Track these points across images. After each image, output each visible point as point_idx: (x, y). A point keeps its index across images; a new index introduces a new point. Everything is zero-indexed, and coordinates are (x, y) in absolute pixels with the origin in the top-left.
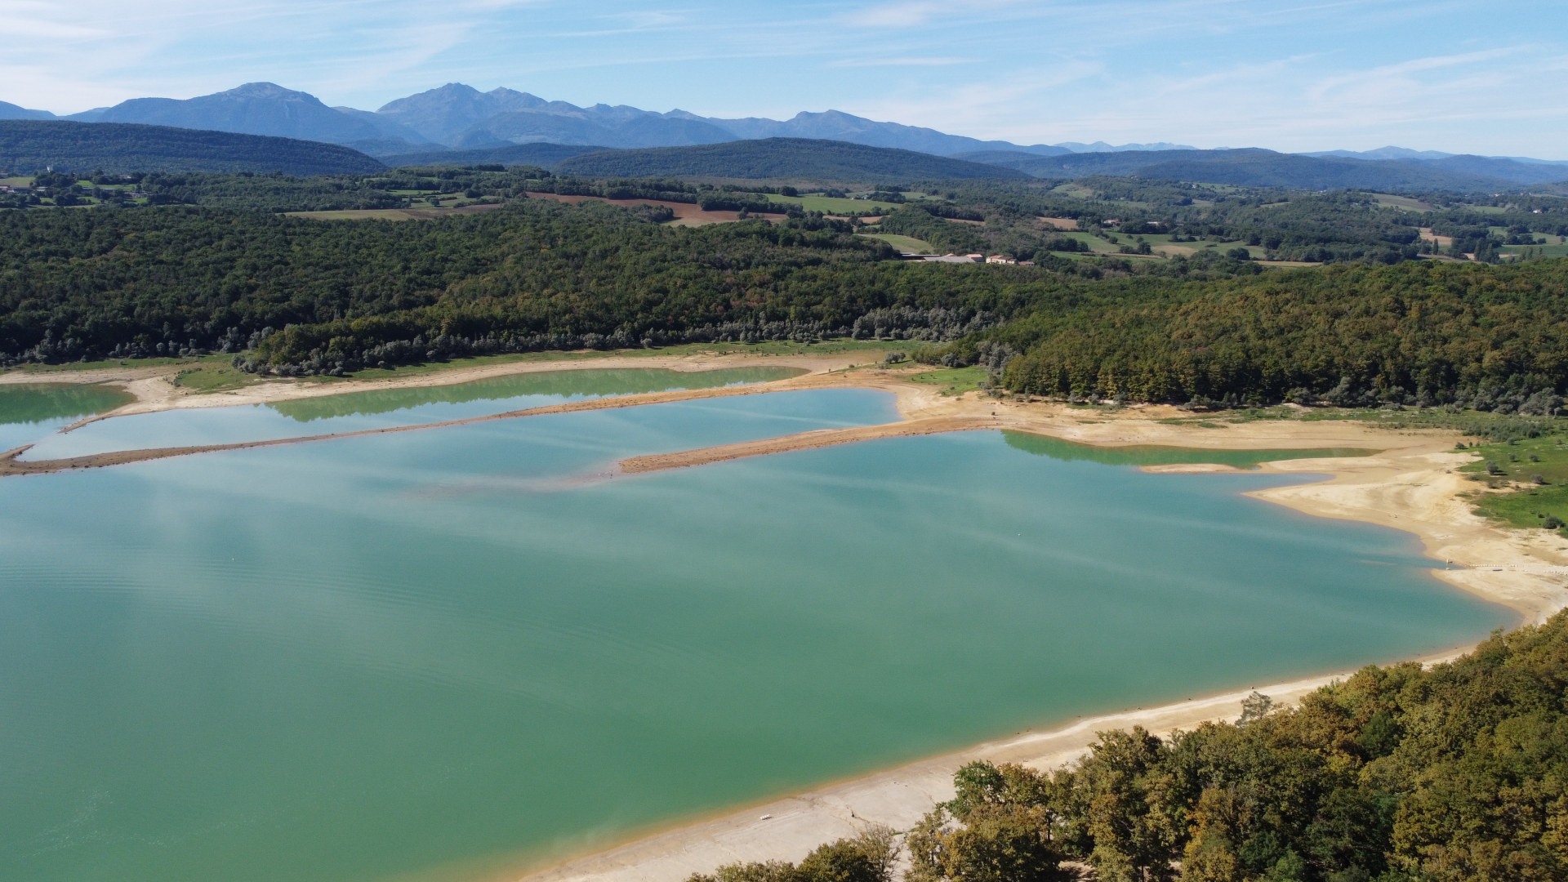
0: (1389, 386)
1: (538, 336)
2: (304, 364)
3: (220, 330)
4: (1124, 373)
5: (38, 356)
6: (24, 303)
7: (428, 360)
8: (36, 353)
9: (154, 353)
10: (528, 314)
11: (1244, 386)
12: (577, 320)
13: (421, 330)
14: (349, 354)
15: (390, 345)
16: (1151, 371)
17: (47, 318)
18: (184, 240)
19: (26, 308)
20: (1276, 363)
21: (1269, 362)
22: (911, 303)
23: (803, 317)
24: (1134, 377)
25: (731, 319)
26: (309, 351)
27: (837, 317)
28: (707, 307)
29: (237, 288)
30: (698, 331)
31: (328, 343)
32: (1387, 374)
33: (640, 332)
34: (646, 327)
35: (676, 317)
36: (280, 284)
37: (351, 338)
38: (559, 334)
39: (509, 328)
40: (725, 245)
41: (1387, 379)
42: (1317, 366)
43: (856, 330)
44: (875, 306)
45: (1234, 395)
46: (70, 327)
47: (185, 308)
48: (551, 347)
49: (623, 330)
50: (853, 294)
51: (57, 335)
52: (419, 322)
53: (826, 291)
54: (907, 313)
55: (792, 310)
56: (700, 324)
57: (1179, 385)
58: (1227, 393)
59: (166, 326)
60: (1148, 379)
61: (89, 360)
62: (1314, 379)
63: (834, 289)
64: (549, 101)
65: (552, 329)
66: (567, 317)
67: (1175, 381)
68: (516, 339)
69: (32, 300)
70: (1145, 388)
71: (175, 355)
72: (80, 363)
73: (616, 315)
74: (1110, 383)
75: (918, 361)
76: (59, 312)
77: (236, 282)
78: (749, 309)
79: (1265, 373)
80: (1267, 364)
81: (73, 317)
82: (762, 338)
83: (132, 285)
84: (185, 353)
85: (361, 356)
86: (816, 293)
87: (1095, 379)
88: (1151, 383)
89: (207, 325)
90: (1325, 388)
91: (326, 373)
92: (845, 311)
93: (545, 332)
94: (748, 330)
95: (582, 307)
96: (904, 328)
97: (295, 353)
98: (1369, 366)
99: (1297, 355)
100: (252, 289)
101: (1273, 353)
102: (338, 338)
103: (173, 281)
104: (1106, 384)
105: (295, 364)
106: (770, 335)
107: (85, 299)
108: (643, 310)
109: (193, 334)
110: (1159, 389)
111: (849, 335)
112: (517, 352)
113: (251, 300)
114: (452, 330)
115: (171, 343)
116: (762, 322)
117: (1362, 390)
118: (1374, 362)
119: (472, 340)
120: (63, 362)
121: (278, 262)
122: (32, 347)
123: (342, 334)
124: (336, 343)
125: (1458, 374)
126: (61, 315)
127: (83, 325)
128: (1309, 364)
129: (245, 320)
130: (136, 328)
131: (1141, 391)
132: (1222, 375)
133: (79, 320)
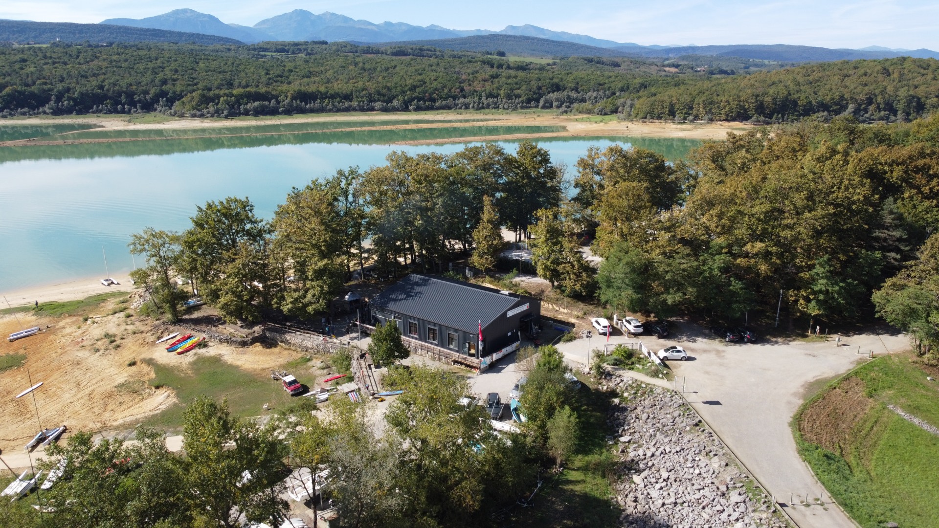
0: (880, 111)
1: (346, 103)
2: (205, 111)
3: (155, 100)
4: (711, 103)
5: (48, 111)
6: (39, 82)
7: (279, 113)
8: (46, 109)
9: (116, 112)
10: (340, 91)
11: (786, 111)
12: (370, 95)
13: (276, 97)
14: (232, 107)
15: (257, 104)
16: (727, 101)
17: (52, 90)
18: (135, 60)
19: (41, 84)
20: (807, 98)
21: (803, 96)
22: (576, 90)
23: (509, 96)
24: (716, 106)
25: (464, 97)
26: (208, 105)
27: (530, 96)
28: (450, 90)
29: (166, 79)
30: (444, 103)
31: (219, 101)
32: (878, 104)
33: (408, 102)
34: (412, 99)
35: (430, 94)
36: (192, 78)
37: (233, 98)
38: (359, 102)
39: (329, 98)
40: (461, 66)
41: (878, 107)
42: (833, 99)
43: (541, 103)
44: (553, 92)
45: (780, 115)
46: (66, 95)
47: (134, 87)
48: (354, 110)
49: (398, 100)
50: (540, 84)
51: (59, 98)
52: (274, 93)
53: (523, 83)
54: (573, 94)
55: (502, 92)
56: (446, 99)
57: (745, 110)
58: (776, 114)
59: (123, 96)
60: (725, 106)
61: (78, 114)
62: (831, 107)
63: (528, 82)
64: (356, 20)
65: (355, 99)
66: (364, 92)
67: (743, 108)
68: (333, 105)
69: (44, 80)
70: (723, 112)
71: (129, 112)
72: (72, 115)
73: (394, 92)
74: (701, 110)
75: (580, 112)
76: (60, 87)
77: (165, 77)
78: (475, 91)
79: (800, 103)
80: (801, 98)
81: (68, 90)
82: (483, 108)
83: (103, 77)
84: (135, 112)
85: (239, 109)
86: (516, 84)
87: (691, 108)
88: (727, 109)
89: (148, 97)
90: (837, 112)
91: (219, 116)
92: (534, 93)
93: (351, 101)
94: (474, 103)
95: (372, 87)
96: (572, 103)
97: (199, 106)
98: (867, 99)
99: (820, 94)
100: (175, 80)
101: (805, 92)
102: (225, 98)
103: (128, 75)
104: (698, 110)
105: (199, 110)
106: (488, 106)
107: (75, 81)
108: (410, 90)
109: (140, 101)
110: (732, 112)
111: (537, 107)
112: (334, 112)
113: (174, 85)
114: (294, 98)
115: (126, 106)
116: (483, 98)
117: (862, 112)
118: (870, 97)
119: (306, 104)
120: (63, 115)
121: (191, 69)
122: (44, 105)
123: (228, 96)
124: (224, 100)
125: (925, 104)
126: (61, 88)
127: (74, 94)
128: (828, 98)
129: (170, 95)
130: (106, 97)
131: (721, 114)
132: (773, 104)
133: (71, 92)
